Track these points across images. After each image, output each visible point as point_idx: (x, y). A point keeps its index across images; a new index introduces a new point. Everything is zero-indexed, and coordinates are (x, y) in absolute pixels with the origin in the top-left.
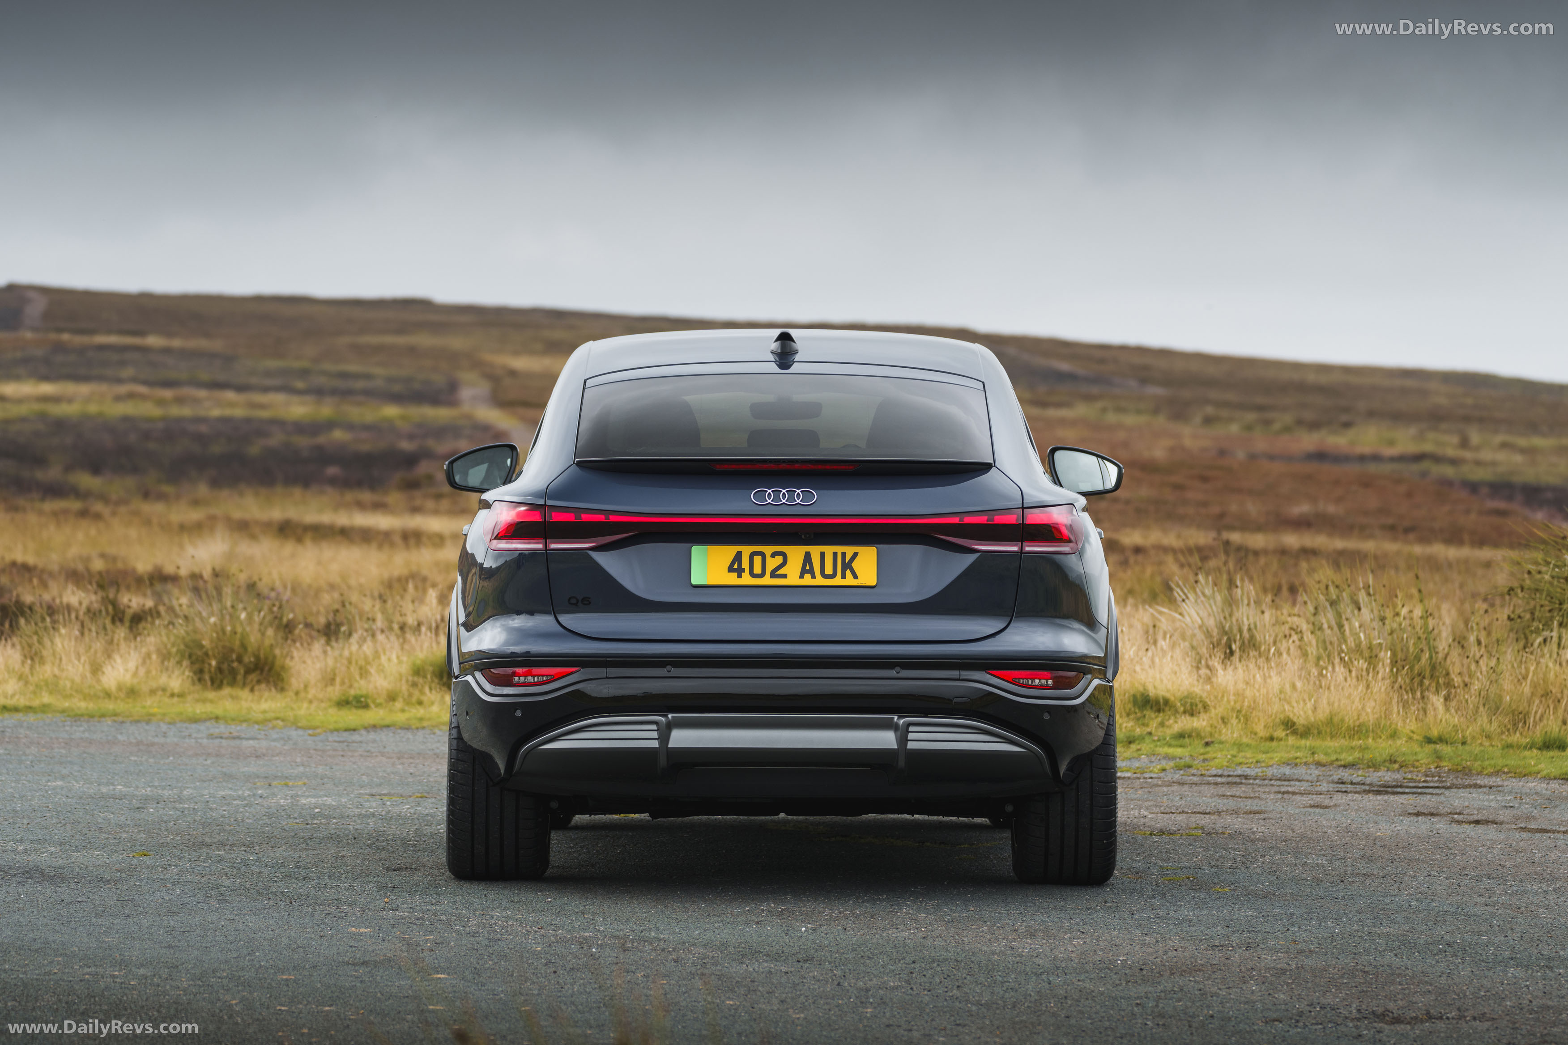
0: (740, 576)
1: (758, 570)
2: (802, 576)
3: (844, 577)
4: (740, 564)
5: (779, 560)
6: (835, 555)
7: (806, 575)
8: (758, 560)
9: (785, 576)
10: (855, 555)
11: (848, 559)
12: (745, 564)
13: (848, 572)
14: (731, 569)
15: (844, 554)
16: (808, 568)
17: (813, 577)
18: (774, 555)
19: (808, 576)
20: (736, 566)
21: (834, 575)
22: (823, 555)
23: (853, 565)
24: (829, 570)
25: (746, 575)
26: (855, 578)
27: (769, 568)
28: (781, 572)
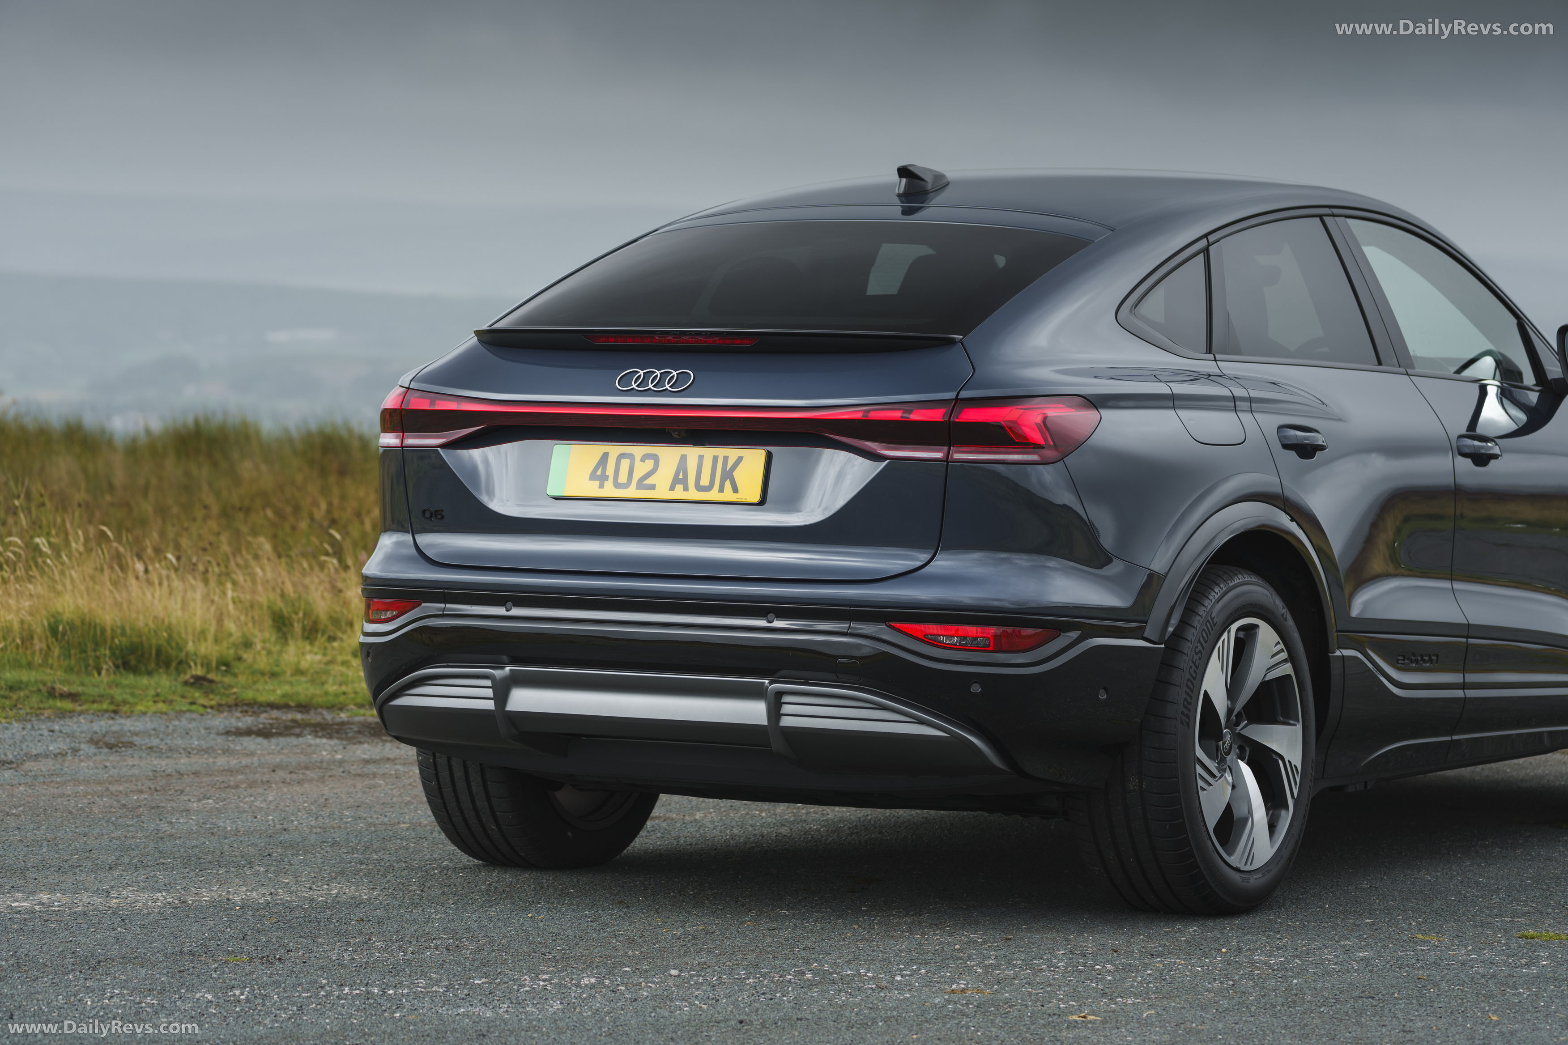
0: (601, 486)
1: (623, 478)
2: (672, 488)
3: (721, 490)
4: (604, 470)
5: (649, 464)
6: (715, 458)
7: (678, 486)
8: (625, 464)
9: (652, 487)
10: (740, 459)
11: (730, 464)
12: (610, 471)
13: (728, 484)
14: (593, 476)
15: (726, 459)
16: (681, 476)
17: (686, 489)
18: (644, 458)
19: (679, 487)
20: (599, 473)
21: (708, 489)
22: (701, 458)
23: (735, 473)
24: (705, 481)
25: (609, 484)
26: (735, 490)
27: (637, 475)
28: (649, 481)
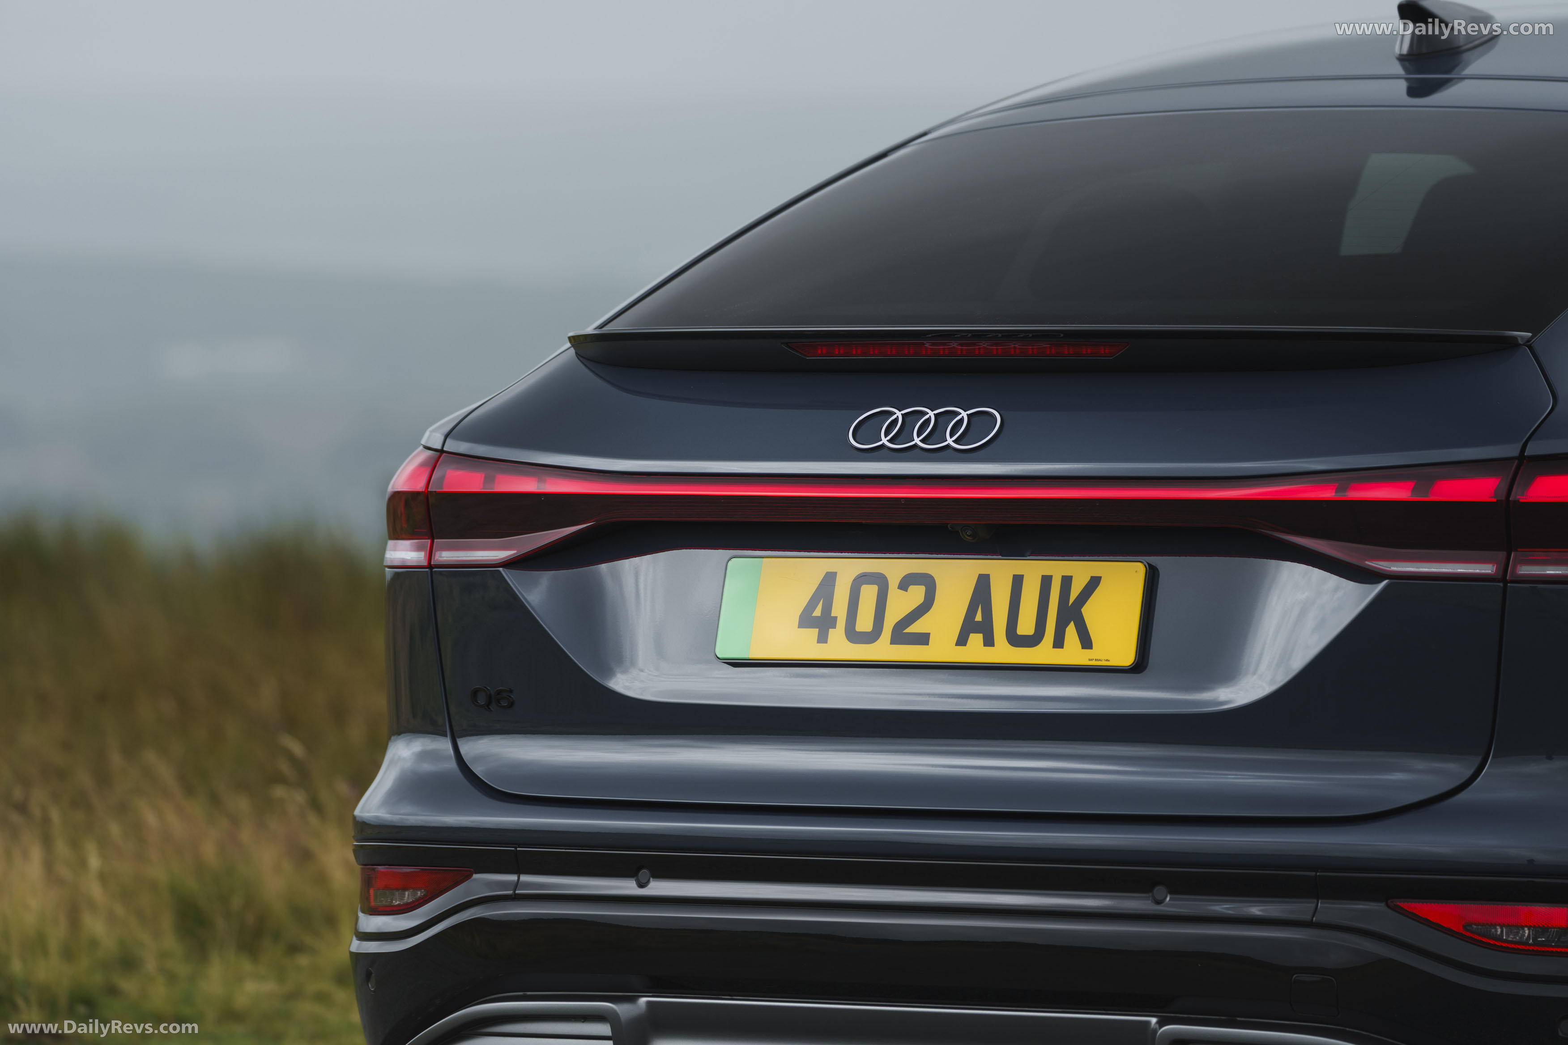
0: (823, 638)
1: (865, 620)
2: (962, 641)
3: (1059, 643)
4: (827, 608)
5: (917, 594)
6: (1046, 581)
7: (973, 637)
8: (868, 595)
9: (923, 639)
10: (1094, 583)
11: (1076, 594)
12: (840, 607)
13: (1071, 631)
14: (806, 620)
15: (1067, 581)
16: (979, 617)
17: (989, 641)
18: (906, 582)
19: (976, 639)
20: (817, 612)
21: (1033, 641)
22: (1018, 582)
23: (1084, 610)
24: (1026, 626)
25: (837, 634)
26: (1086, 642)
27: (892, 617)
28: (916, 628)
